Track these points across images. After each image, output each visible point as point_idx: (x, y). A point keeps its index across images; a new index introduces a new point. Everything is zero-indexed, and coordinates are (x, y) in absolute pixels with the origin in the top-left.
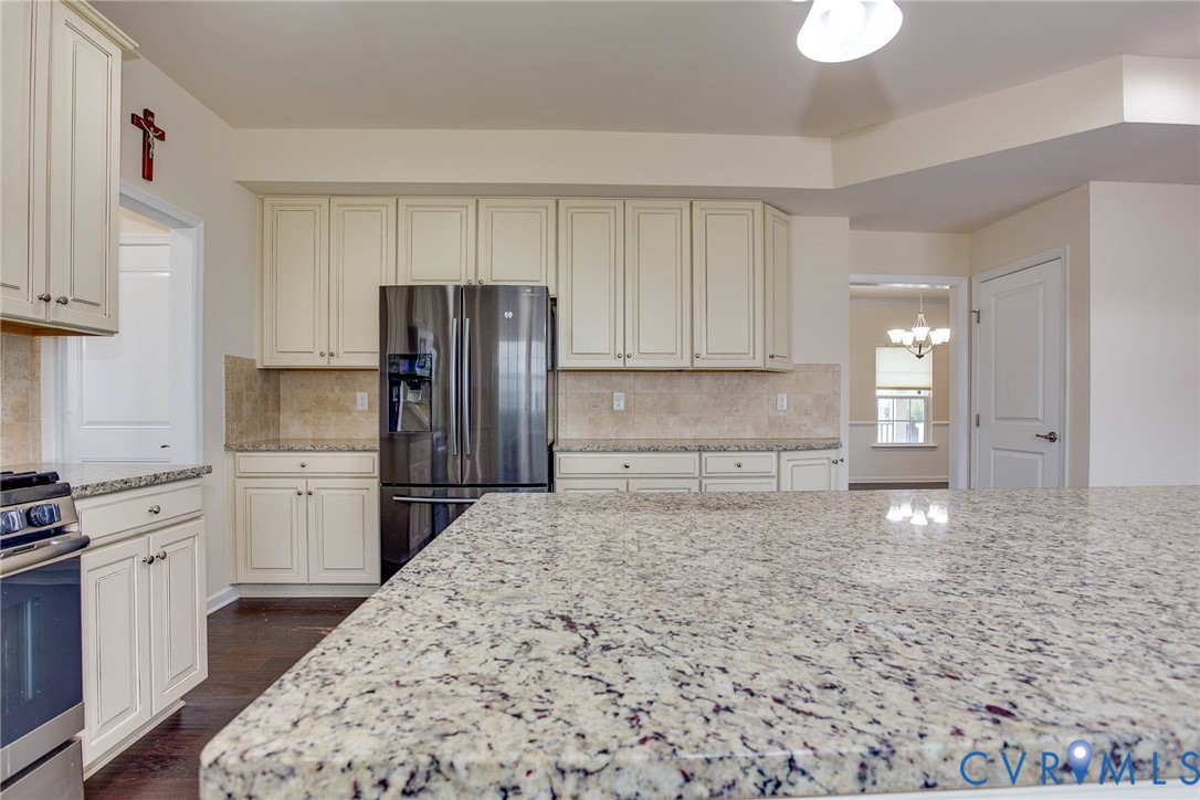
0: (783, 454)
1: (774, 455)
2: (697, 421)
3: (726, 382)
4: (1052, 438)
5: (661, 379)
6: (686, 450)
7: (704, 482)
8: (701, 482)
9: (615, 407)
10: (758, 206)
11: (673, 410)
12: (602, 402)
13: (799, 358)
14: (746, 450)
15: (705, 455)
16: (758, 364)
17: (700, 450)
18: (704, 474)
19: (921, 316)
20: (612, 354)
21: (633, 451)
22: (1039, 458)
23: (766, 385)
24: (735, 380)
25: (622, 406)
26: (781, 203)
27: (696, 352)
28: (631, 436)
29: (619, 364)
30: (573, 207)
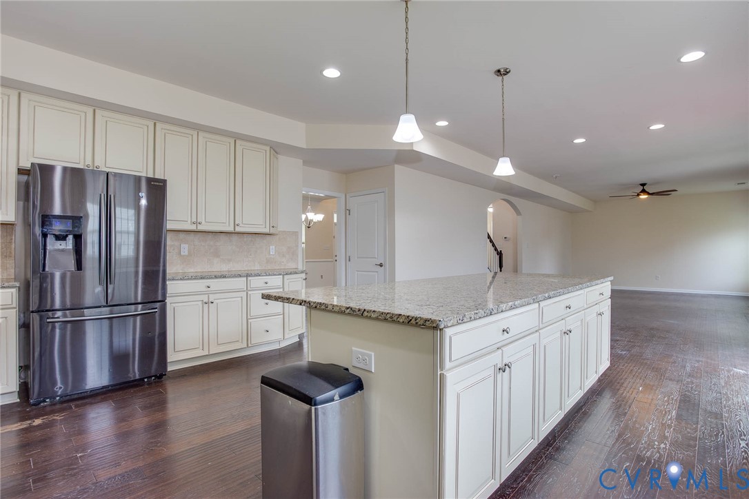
0: (285, 276)
1: (281, 276)
2: (230, 260)
3: (245, 239)
4: (381, 265)
5: (210, 236)
6: (240, 276)
7: (249, 293)
8: (247, 293)
9: (182, 253)
10: (268, 148)
11: (216, 254)
12: (174, 249)
13: (281, 228)
14: (269, 275)
15: (249, 278)
16: (266, 230)
17: (247, 276)
18: (249, 289)
19: (309, 207)
20: (189, 222)
21: (212, 278)
22: (376, 274)
23: (265, 241)
24: (249, 238)
25: (186, 253)
26: (276, 149)
27: (237, 223)
28: (192, 270)
29: (193, 227)
30: (165, 129)
